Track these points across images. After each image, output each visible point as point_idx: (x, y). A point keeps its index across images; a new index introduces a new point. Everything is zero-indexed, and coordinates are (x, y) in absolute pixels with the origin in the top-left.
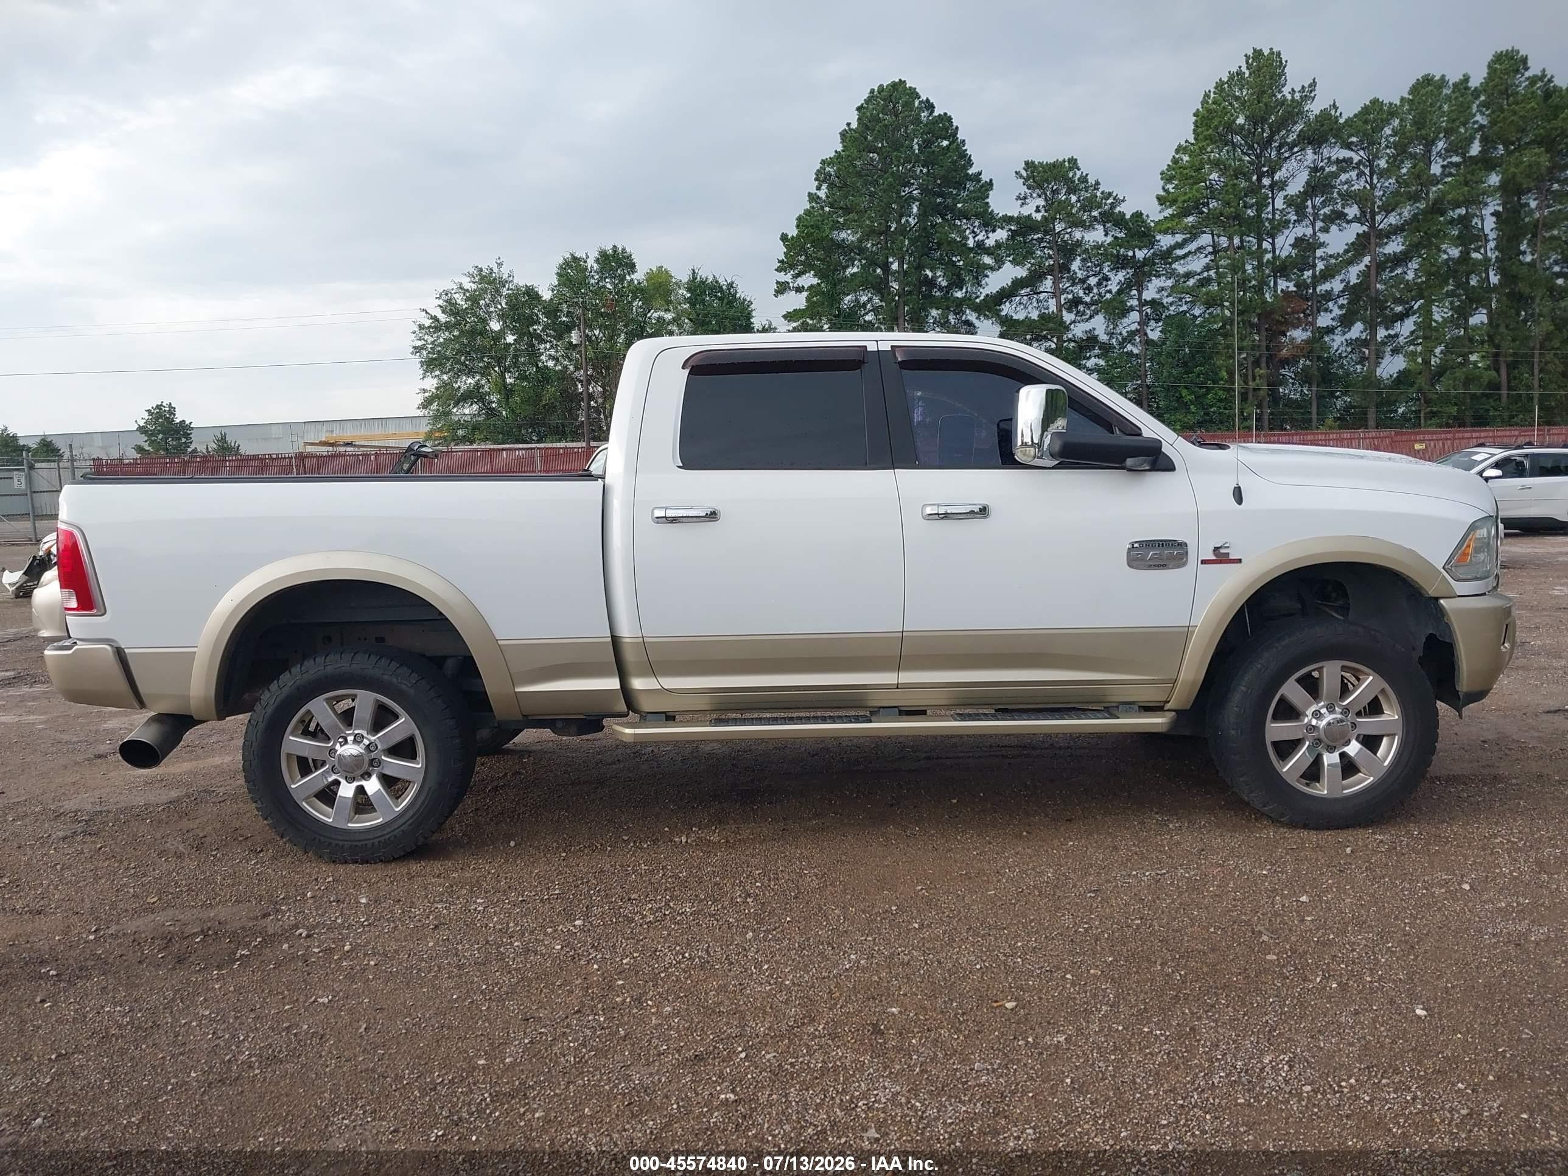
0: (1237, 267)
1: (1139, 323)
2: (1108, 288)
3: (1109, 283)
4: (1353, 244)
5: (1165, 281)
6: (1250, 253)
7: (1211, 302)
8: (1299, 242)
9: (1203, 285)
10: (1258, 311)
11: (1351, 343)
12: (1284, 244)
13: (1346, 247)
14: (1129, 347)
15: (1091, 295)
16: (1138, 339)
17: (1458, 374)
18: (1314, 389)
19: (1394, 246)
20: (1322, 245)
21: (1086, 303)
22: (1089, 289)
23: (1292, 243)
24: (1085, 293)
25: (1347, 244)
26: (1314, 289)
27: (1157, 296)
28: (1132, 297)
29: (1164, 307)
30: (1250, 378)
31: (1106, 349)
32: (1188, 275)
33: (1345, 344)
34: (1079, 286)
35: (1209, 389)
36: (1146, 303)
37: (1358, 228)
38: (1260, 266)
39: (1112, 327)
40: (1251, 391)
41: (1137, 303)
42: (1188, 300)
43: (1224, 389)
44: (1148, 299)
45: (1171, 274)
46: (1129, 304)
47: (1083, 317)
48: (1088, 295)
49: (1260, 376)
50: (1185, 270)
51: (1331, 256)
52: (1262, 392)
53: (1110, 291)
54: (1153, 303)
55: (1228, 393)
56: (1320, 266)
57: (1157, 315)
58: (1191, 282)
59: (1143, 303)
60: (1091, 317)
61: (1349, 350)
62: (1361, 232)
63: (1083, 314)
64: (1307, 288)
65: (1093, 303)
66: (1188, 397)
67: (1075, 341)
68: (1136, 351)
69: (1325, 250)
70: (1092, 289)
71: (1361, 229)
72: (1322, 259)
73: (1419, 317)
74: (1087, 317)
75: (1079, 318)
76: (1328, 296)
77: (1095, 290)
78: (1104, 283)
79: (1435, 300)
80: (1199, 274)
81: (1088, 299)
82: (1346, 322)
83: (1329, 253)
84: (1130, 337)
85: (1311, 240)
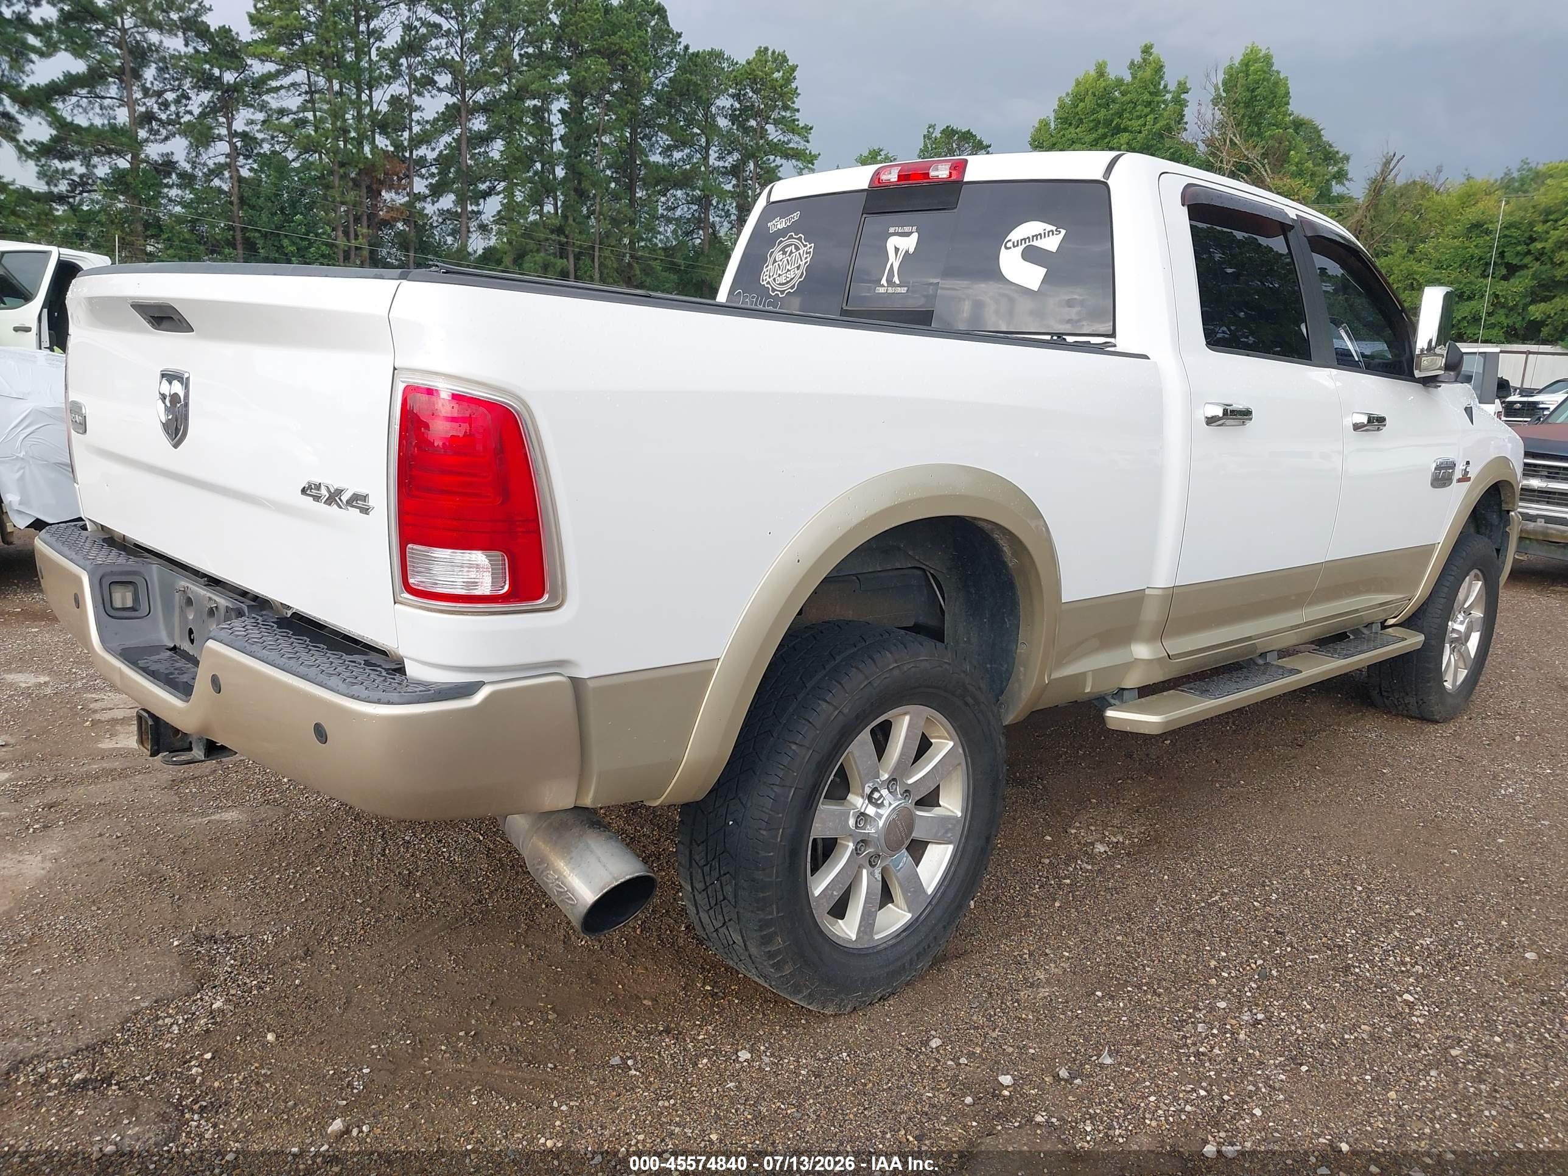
0: (337, 114)
1: (228, 156)
2: (188, 108)
3: (191, 102)
4: (443, 113)
5: (253, 114)
6: (351, 102)
7: (308, 147)
8: (395, 101)
9: (297, 126)
10: (361, 166)
11: (442, 214)
12: (381, 98)
13: (436, 116)
14: (217, 182)
15: (168, 112)
16: (227, 174)
17: (537, 258)
18: (412, 254)
19: (479, 124)
20: (418, 108)
21: (160, 120)
22: (165, 105)
23: (387, 99)
24: (160, 109)
25: (437, 113)
26: (411, 153)
27: (247, 129)
28: (220, 125)
29: (257, 143)
30: (352, 235)
31: (187, 179)
32: (282, 112)
33: (437, 212)
34: (154, 100)
35: (310, 245)
36: (236, 134)
37: (448, 99)
38: (359, 117)
39: (194, 154)
40: (354, 249)
41: (226, 133)
42: (280, 139)
43: (327, 244)
44: (239, 130)
45: (263, 107)
46: (217, 132)
47: (157, 137)
48: (164, 111)
49: (362, 234)
50: (279, 105)
51: (427, 122)
52: (365, 252)
53: (190, 113)
54: (244, 136)
55: (331, 248)
56: (416, 129)
57: (247, 150)
58: (286, 120)
59: (233, 134)
60: (167, 138)
61: (440, 220)
62: (450, 103)
63: (157, 132)
64: (404, 149)
65: (170, 122)
66: (290, 248)
67: (147, 162)
68: (225, 188)
69: (421, 114)
70: (169, 105)
71: (452, 100)
72: (418, 122)
73: (504, 198)
74: (162, 137)
75: (152, 137)
76: (422, 162)
77: (173, 108)
78: (184, 101)
79: (517, 184)
80: (294, 114)
81: (164, 117)
82: (436, 191)
83: (426, 119)
84: (217, 171)
85: (406, 101)
